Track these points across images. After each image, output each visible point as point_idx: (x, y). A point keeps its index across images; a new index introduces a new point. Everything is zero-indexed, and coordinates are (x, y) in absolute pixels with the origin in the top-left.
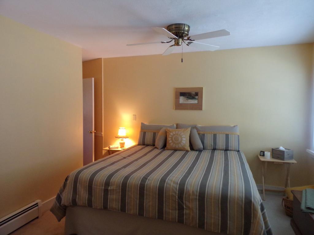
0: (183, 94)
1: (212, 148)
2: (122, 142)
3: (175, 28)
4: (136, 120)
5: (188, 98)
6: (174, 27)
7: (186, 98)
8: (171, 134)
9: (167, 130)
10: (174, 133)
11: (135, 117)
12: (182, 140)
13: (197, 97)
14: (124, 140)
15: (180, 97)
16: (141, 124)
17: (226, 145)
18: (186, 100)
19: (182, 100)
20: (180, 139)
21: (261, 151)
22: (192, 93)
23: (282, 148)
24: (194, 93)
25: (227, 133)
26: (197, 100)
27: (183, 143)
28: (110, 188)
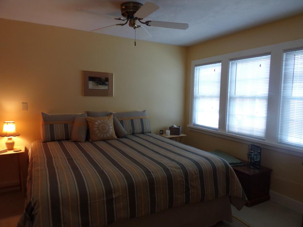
0: (92, 79)
1: (131, 133)
2: (10, 141)
3: (133, 6)
4: (27, 110)
5: (97, 83)
6: (131, 5)
7: (96, 83)
8: (96, 123)
9: (87, 120)
10: (100, 122)
11: (25, 106)
12: (109, 129)
13: (107, 83)
14: (13, 139)
15: (89, 82)
16: (41, 115)
17: (142, 129)
18: (96, 85)
19: (91, 85)
20: (107, 127)
21: (161, 131)
22: (102, 78)
23: (175, 126)
24: (104, 78)
25: (141, 118)
26: (107, 86)
27: (111, 132)
28: (115, 195)
